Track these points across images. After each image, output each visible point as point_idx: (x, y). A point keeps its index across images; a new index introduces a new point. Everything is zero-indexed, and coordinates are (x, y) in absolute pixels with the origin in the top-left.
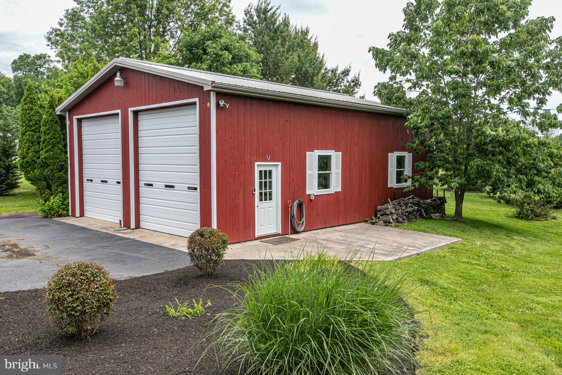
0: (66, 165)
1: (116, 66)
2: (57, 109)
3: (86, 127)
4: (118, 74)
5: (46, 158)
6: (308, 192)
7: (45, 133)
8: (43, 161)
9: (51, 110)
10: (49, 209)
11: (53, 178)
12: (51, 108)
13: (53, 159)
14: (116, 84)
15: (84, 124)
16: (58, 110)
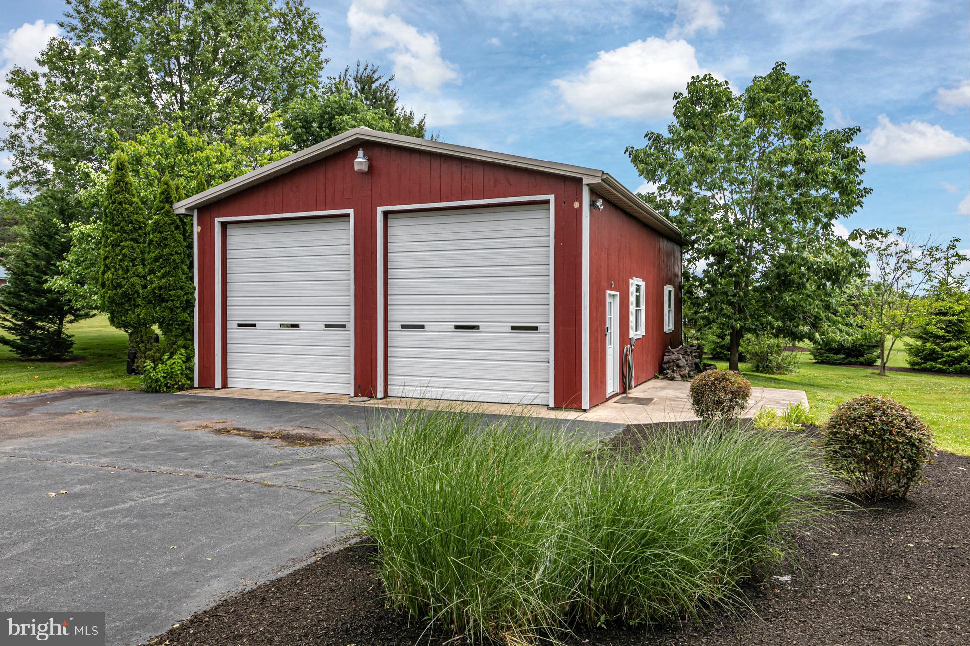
0: (192, 301)
1: (357, 139)
2: (176, 205)
3: (236, 238)
4: (360, 152)
5: (160, 288)
6: (631, 337)
7: (159, 245)
8: (154, 293)
9: (167, 206)
10: (164, 377)
11: (171, 322)
12: (167, 202)
13: (174, 290)
14: (356, 168)
15: (230, 231)
16: (180, 207)
